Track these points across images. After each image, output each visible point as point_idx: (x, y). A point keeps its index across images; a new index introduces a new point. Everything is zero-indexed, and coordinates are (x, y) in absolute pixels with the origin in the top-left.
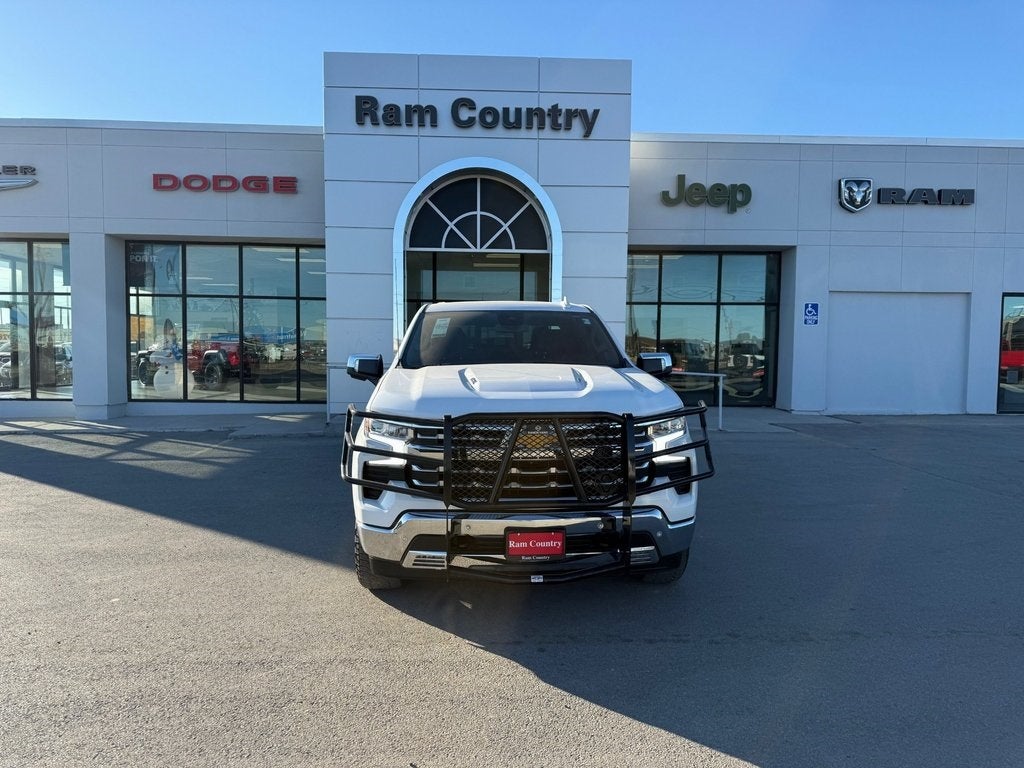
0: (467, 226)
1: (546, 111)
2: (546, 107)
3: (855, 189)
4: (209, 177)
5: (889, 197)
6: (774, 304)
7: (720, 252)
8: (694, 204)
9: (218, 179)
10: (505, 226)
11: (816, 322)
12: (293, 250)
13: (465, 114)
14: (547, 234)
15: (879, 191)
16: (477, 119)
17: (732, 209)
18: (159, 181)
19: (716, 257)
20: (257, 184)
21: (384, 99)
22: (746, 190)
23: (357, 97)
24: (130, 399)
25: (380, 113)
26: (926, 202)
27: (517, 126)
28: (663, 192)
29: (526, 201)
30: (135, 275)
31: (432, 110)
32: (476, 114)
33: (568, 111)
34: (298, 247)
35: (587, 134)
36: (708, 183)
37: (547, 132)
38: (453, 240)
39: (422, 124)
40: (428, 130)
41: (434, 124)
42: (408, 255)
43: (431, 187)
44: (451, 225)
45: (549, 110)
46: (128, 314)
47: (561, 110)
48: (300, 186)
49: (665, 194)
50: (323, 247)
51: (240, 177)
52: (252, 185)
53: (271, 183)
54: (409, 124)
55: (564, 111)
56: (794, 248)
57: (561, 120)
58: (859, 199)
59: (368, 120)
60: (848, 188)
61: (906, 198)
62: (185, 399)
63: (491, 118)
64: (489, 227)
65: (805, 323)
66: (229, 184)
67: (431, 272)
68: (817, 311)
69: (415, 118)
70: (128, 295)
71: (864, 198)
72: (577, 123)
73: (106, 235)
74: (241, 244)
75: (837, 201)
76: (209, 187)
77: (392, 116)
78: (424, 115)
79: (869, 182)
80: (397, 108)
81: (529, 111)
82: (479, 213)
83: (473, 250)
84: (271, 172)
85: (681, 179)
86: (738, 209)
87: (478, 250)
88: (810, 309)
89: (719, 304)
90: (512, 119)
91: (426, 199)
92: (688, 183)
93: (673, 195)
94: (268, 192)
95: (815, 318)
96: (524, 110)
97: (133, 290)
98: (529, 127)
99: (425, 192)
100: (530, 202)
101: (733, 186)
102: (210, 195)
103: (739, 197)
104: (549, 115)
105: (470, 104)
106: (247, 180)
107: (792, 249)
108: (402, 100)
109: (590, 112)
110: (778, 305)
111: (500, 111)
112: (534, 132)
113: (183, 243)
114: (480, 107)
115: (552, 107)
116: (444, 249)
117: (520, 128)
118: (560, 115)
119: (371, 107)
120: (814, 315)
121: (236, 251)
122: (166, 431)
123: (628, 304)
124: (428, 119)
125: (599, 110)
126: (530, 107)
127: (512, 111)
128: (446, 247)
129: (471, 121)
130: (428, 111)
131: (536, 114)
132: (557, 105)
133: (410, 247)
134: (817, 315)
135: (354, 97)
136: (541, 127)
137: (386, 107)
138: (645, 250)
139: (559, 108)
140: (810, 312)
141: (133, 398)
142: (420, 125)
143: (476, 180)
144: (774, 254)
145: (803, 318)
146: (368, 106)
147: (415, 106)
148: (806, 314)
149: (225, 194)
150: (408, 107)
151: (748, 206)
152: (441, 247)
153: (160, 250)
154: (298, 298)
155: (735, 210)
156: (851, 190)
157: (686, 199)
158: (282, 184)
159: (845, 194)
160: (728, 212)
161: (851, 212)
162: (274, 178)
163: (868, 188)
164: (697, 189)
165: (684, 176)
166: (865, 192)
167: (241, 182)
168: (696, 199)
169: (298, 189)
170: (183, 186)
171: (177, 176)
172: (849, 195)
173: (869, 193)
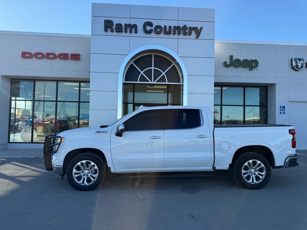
0: (148, 73)
1: (181, 27)
3: (298, 62)
4: (45, 53)
7: (245, 86)
8: (236, 67)
9: (48, 54)
10: (164, 73)
11: (284, 113)
12: (78, 84)
13: (148, 28)
14: (180, 76)
16: (153, 30)
17: (251, 69)
18: (24, 55)
19: (242, 89)
20: (64, 56)
21: (116, 22)
22: (256, 62)
24: (9, 142)
25: (114, 27)
27: (169, 33)
29: (172, 64)
30: (15, 93)
31: (135, 26)
32: (153, 28)
33: (190, 27)
34: (80, 82)
35: (197, 37)
36: (242, 59)
37: (181, 36)
38: (143, 78)
39: (131, 32)
40: (133, 34)
41: (136, 32)
42: (124, 84)
43: (134, 57)
44: (142, 73)
45: (182, 27)
46: (10, 108)
48: (81, 58)
49: (225, 63)
50: (89, 82)
51: (57, 54)
52: (62, 57)
54: (126, 32)
55: (188, 27)
56: (274, 84)
57: (187, 31)
58: (300, 66)
59: (109, 30)
62: (32, 142)
63: (159, 30)
64: (157, 74)
65: (280, 113)
66: (53, 56)
67: (132, 93)
68: (284, 109)
69: (128, 30)
70: (11, 100)
71: (302, 65)
72: (193, 33)
73: (2, 76)
74: (58, 81)
75: (291, 66)
76: (44, 58)
79: (303, 59)
80: (121, 25)
81: (174, 27)
82: (153, 68)
83: (150, 82)
84: (70, 52)
85: (231, 57)
86: (253, 69)
87: (153, 83)
89: (244, 106)
90: (167, 30)
91: (132, 62)
92: (234, 58)
94: (68, 60)
95: (284, 111)
96: (172, 27)
97: (13, 98)
98: (174, 34)
99: (131, 59)
100: (174, 64)
101: (251, 60)
102: (45, 61)
103: (254, 64)
104: (182, 29)
105: (150, 24)
106: (60, 55)
107: (274, 85)
108: (123, 22)
109: (199, 28)
110: (267, 106)
111: (163, 27)
112: (176, 36)
113: (34, 80)
114: (154, 26)
115: (184, 26)
116: (138, 82)
117: (171, 34)
118: (187, 29)
119: (110, 25)
120: (283, 110)
121: (55, 83)
122: (18, 157)
123: (214, 105)
124: (133, 30)
125: (202, 28)
126: (175, 25)
127: (168, 27)
128: (139, 81)
129: (151, 30)
130: (133, 27)
131: (177, 29)
132: (186, 25)
133: (125, 81)
134: (285, 110)
135: (104, 21)
136: (179, 34)
137: (117, 24)
138: (216, 85)
139: (187, 26)
140: (282, 109)
141: (10, 141)
142: (130, 32)
143: (152, 55)
144: (264, 88)
145: (279, 112)
146: (109, 24)
147: (129, 24)
148: (280, 110)
149: (51, 60)
150: (125, 25)
151: (257, 68)
152: (137, 81)
153: (25, 83)
154: (79, 102)
155: (253, 70)
156: (296, 62)
157: (233, 65)
158: (74, 57)
159: (294, 64)
160: (250, 70)
161: (297, 71)
162: (71, 54)
163: (303, 62)
164: (237, 61)
165: (232, 56)
166: (302, 63)
167: (57, 56)
168: (237, 65)
169: (80, 59)
170: (34, 57)
171: (32, 53)
172: (296, 64)
173: (304, 64)
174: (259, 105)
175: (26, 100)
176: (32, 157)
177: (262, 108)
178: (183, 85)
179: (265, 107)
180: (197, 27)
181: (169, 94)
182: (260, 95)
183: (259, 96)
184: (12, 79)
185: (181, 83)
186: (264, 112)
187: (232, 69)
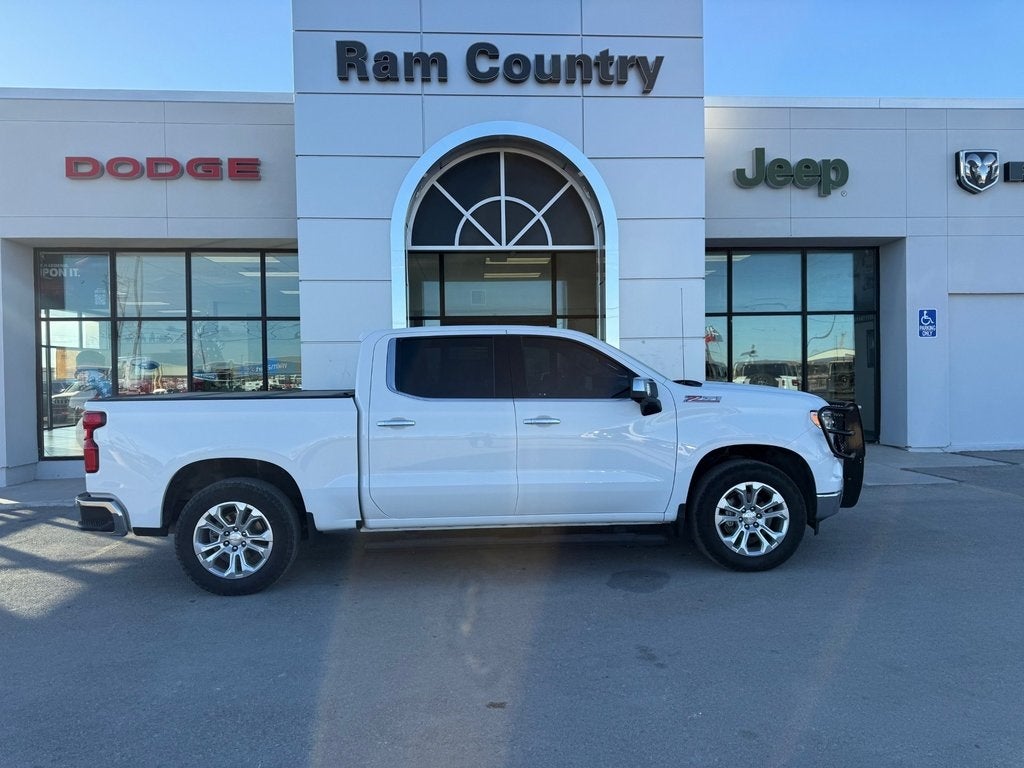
0: (489, 216)
1: (593, 58)
2: (593, 54)
3: (979, 164)
4: (142, 160)
5: (1018, 173)
6: (869, 313)
7: (804, 248)
8: (778, 185)
9: (154, 163)
10: (539, 215)
11: (934, 334)
12: (257, 259)
13: (483, 65)
14: (595, 223)
15: (1007, 167)
16: (501, 71)
17: (825, 190)
18: (74, 168)
19: (798, 257)
20: (206, 169)
21: (374, 46)
22: (841, 167)
23: (338, 43)
24: (42, 458)
25: (370, 64)
27: (554, 80)
28: (738, 170)
29: (566, 182)
30: (50, 294)
31: (439, 60)
32: (500, 64)
33: (622, 59)
34: (263, 252)
35: (647, 91)
36: (794, 159)
37: (594, 88)
38: (471, 236)
39: (426, 80)
40: (434, 86)
41: (443, 79)
42: (411, 254)
43: (439, 164)
45: (597, 57)
46: (39, 346)
47: (612, 57)
48: (264, 171)
49: (740, 173)
50: (295, 251)
51: (184, 161)
52: (200, 170)
53: (225, 167)
54: (410, 79)
55: (616, 59)
56: (901, 240)
57: (612, 71)
58: (984, 177)
59: (353, 75)
60: (970, 162)
63: (518, 70)
64: (518, 216)
65: (921, 335)
66: (168, 169)
67: (438, 284)
68: (934, 319)
69: (418, 72)
70: (38, 320)
71: (990, 174)
72: (633, 75)
73: (7, 240)
74: (189, 250)
75: (954, 179)
76: (142, 175)
77: (386, 69)
78: (430, 66)
79: (995, 154)
80: (393, 57)
81: (570, 58)
82: (503, 198)
83: (497, 247)
84: (225, 152)
85: (760, 153)
86: (832, 192)
87: (504, 247)
88: (925, 317)
89: (804, 313)
90: (547, 70)
91: (433, 181)
92: (769, 158)
94: (222, 179)
95: (931, 328)
96: (563, 59)
97: (44, 313)
98: (570, 82)
99: (431, 171)
100: (571, 182)
101: (825, 162)
102: (144, 185)
103: (833, 176)
104: (597, 64)
105: (490, 51)
106: (193, 165)
107: (897, 242)
108: (400, 48)
109: (651, 60)
110: (877, 313)
111: (532, 59)
112: (576, 88)
113: (111, 250)
114: (503, 57)
115: (601, 53)
116: (456, 247)
117: (558, 82)
118: (611, 64)
119: (357, 57)
120: (930, 324)
121: (181, 259)
123: (707, 315)
124: (434, 72)
125: (662, 58)
126: (570, 53)
127: (547, 59)
128: (460, 244)
129: (493, 72)
130: (434, 61)
131: (580, 64)
132: (607, 51)
133: (413, 244)
134: (935, 324)
135: (335, 44)
136: (586, 81)
137: (378, 57)
138: (713, 247)
139: (610, 54)
140: (926, 321)
141: (46, 455)
142: (423, 80)
143: (498, 154)
144: (867, 251)
145: (918, 328)
146: (352, 55)
147: (417, 54)
148: (921, 324)
149: (164, 182)
150: (408, 56)
151: (845, 188)
152: (453, 244)
153: (82, 260)
154: (264, 319)
155: (829, 193)
156: (973, 164)
157: (766, 180)
158: (242, 168)
160: (820, 195)
161: (973, 192)
162: (229, 160)
163: (994, 163)
164: (780, 167)
165: (763, 149)
166: (991, 167)
168: (779, 179)
169: (261, 174)
170: (106, 173)
171: (99, 159)
172: (971, 171)
173: (996, 168)
174: (851, 309)
175: (80, 319)
177: (862, 318)
178: (603, 252)
179: (871, 317)
180: (645, 58)
181: (559, 284)
182: (856, 276)
183: (851, 279)
184: (37, 250)
185: (596, 247)
186: (869, 332)
187: (762, 193)
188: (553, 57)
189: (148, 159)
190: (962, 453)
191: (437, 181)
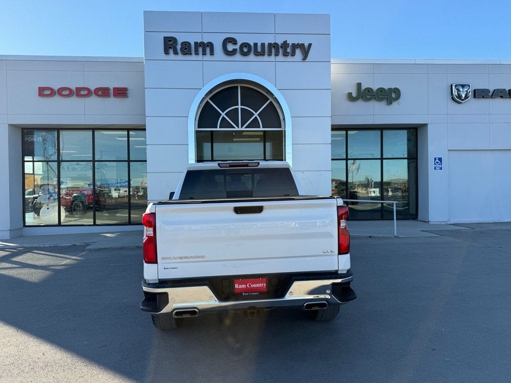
0: (233, 115)
1: (280, 44)
2: (280, 42)
3: (461, 90)
4: (73, 88)
5: (480, 94)
6: (414, 158)
7: (382, 128)
8: (367, 100)
9: (79, 90)
10: (256, 115)
11: (441, 169)
12: (126, 133)
13: (230, 47)
14: (282, 118)
15: (475, 90)
16: (238, 50)
17: (390, 103)
18: (42, 92)
19: (379, 132)
20: (103, 92)
21: (181, 39)
22: (397, 91)
23: (164, 37)
24: (25, 226)
25: (179, 47)
26: (502, 97)
27: (262, 54)
28: (349, 93)
29: (269, 99)
30: (27, 149)
31: (210, 45)
32: (237, 47)
33: (293, 45)
34: (128, 130)
35: (305, 58)
36: (375, 88)
37: (281, 57)
38: (225, 123)
39: (204, 54)
40: (208, 57)
41: (212, 53)
42: (197, 132)
43: (210, 92)
45: (282, 44)
46: (24, 174)
47: (289, 44)
48: (129, 93)
49: (350, 94)
50: (145, 130)
51: (93, 88)
52: (100, 93)
53: (112, 92)
54: (197, 53)
55: (290, 44)
56: (426, 125)
57: (289, 50)
58: (463, 96)
59: (171, 51)
60: (457, 89)
61: (490, 94)
62: (59, 224)
63: (246, 49)
64: (246, 115)
65: (435, 169)
66: (86, 92)
67: (210, 144)
68: (441, 162)
69: (200, 50)
70: (23, 161)
71: (466, 95)
72: (298, 52)
73: (10, 125)
74: (94, 129)
75: (450, 97)
76: (73, 95)
77: (186, 49)
78: (206, 48)
79: (469, 85)
80: (189, 44)
81: (270, 44)
82: (240, 107)
83: (237, 129)
84: (111, 85)
85: (359, 85)
86: (393, 103)
87: (240, 129)
88: (437, 161)
89: (382, 159)
90: (259, 50)
91: (208, 99)
92: (363, 88)
93: (354, 95)
94: (110, 97)
95: (440, 166)
96: (266, 44)
97: (26, 158)
98: (270, 55)
99: (207, 95)
100: (271, 99)
101: (390, 89)
102: (74, 100)
103: (393, 95)
104: (282, 47)
105: (233, 41)
106: (97, 90)
108: (192, 39)
109: (306, 45)
110: (416, 159)
111: (252, 45)
112: (273, 58)
113: (58, 129)
114: (239, 43)
115: (284, 42)
116: (218, 129)
117: (264, 55)
118: (288, 47)
119: (173, 43)
120: (440, 164)
121: (90, 133)
122: (46, 246)
123: (332, 160)
124: (208, 50)
125: (311, 44)
126: (270, 42)
127: (259, 45)
128: (220, 128)
129: (234, 51)
130: (208, 46)
131: (274, 46)
132: (286, 41)
133: (198, 128)
134: (442, 164)
135: (163, 38)
136: (277, 54)
137: (182, 43)
138: (335, 128)
139: (288, 43)
140: (437, 163)
141: (26, 225)
142: (203, 54)
143: (237, 87)
144: (412, 130)
145: (434, 166)
146: (171, 43)
147: (200, 43)
148: (435, 164)
149: (83, 98)
150: (196, 43)
151: (398, 101)
152: (217, 128)
153: (44, 134)
154: (129, 161)
155: (392, 104)
156: (458, 90)
157: (362, 97)
158: (119, 92)
159: (455, 93)
160: (387, 105)
161: (459, 103)
162: (114, 88)
163: (468, 89)
164: (369, 91)
165: (361, 83)
166: (467, 91)
167: (93, 91)
168: (368, 97)
169: (128, 95)
170: (57, 94)
171: (53, 88)
172: (458, 93)
173: (469, 92)
174: (406, 157)
175: (43, 161)
176: (67, 245)
177: (411, 161)
178: (285, 131)
180: (304, 44)
181: (268, 145)
182: (409, 140)
184: (23, 129)
185: (282, 129)
187: (360, 103)
188: (262, 43)
189: (76, 88)
190: (454, 224)
191: (210, 99)
